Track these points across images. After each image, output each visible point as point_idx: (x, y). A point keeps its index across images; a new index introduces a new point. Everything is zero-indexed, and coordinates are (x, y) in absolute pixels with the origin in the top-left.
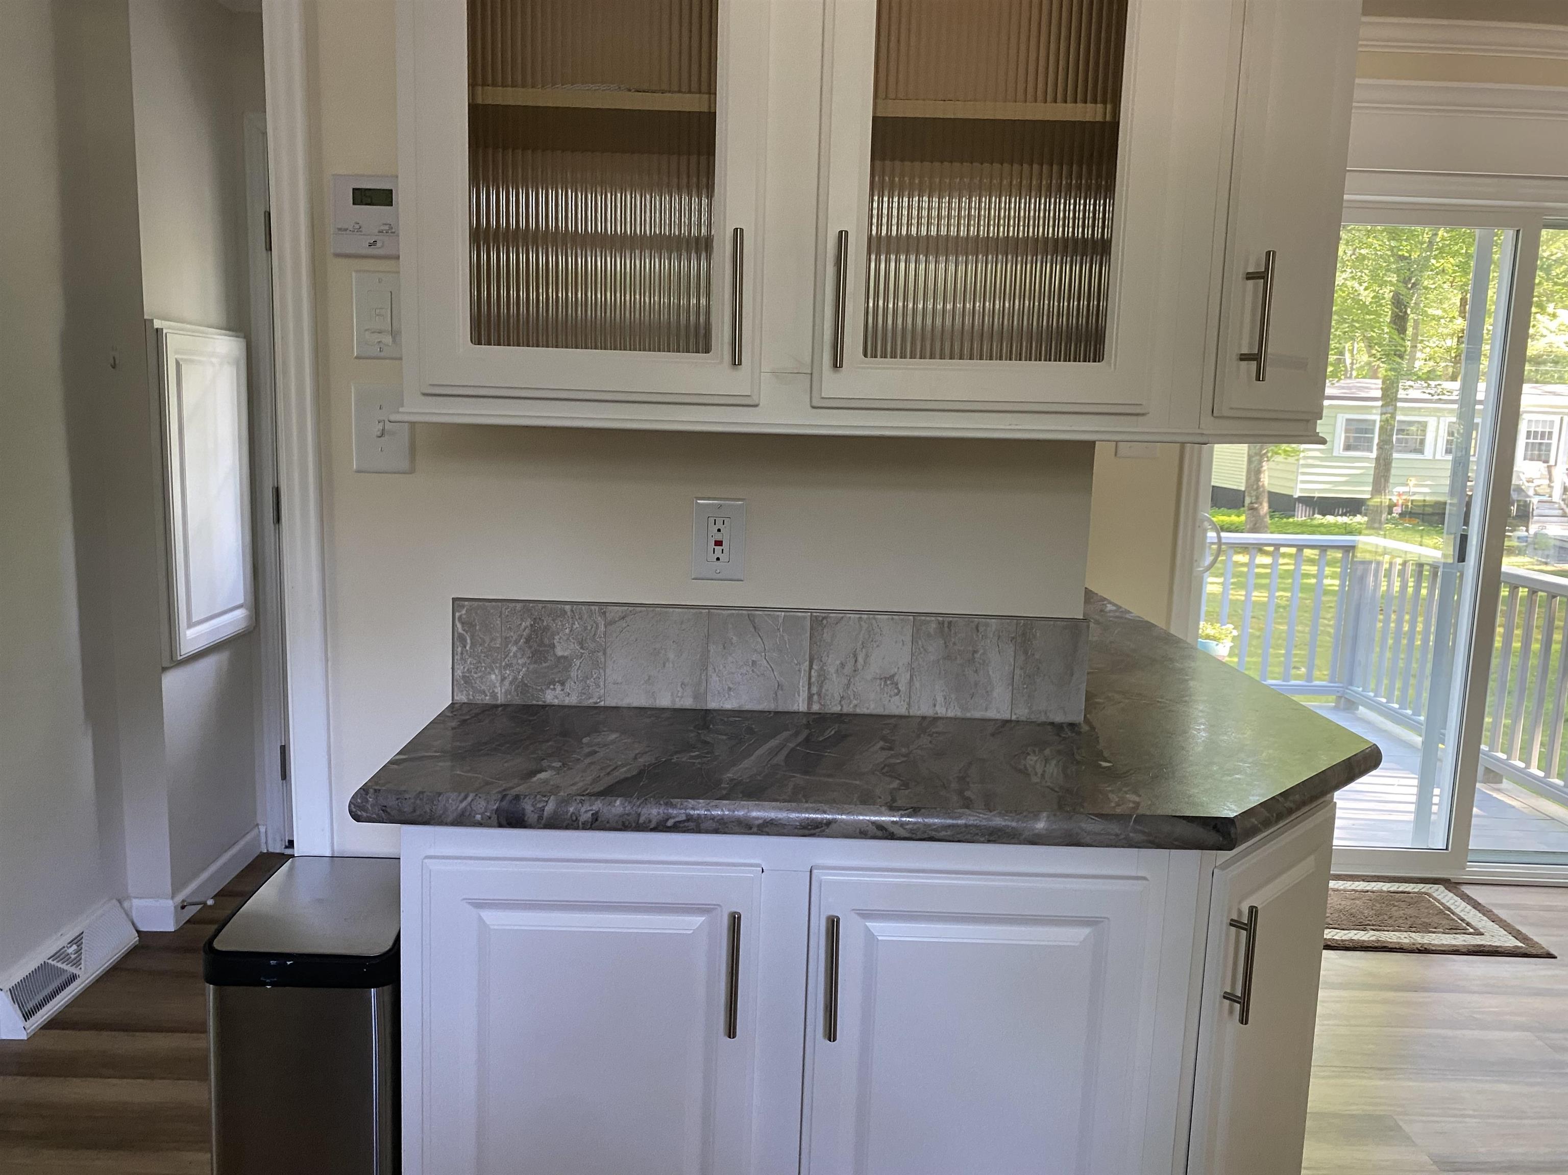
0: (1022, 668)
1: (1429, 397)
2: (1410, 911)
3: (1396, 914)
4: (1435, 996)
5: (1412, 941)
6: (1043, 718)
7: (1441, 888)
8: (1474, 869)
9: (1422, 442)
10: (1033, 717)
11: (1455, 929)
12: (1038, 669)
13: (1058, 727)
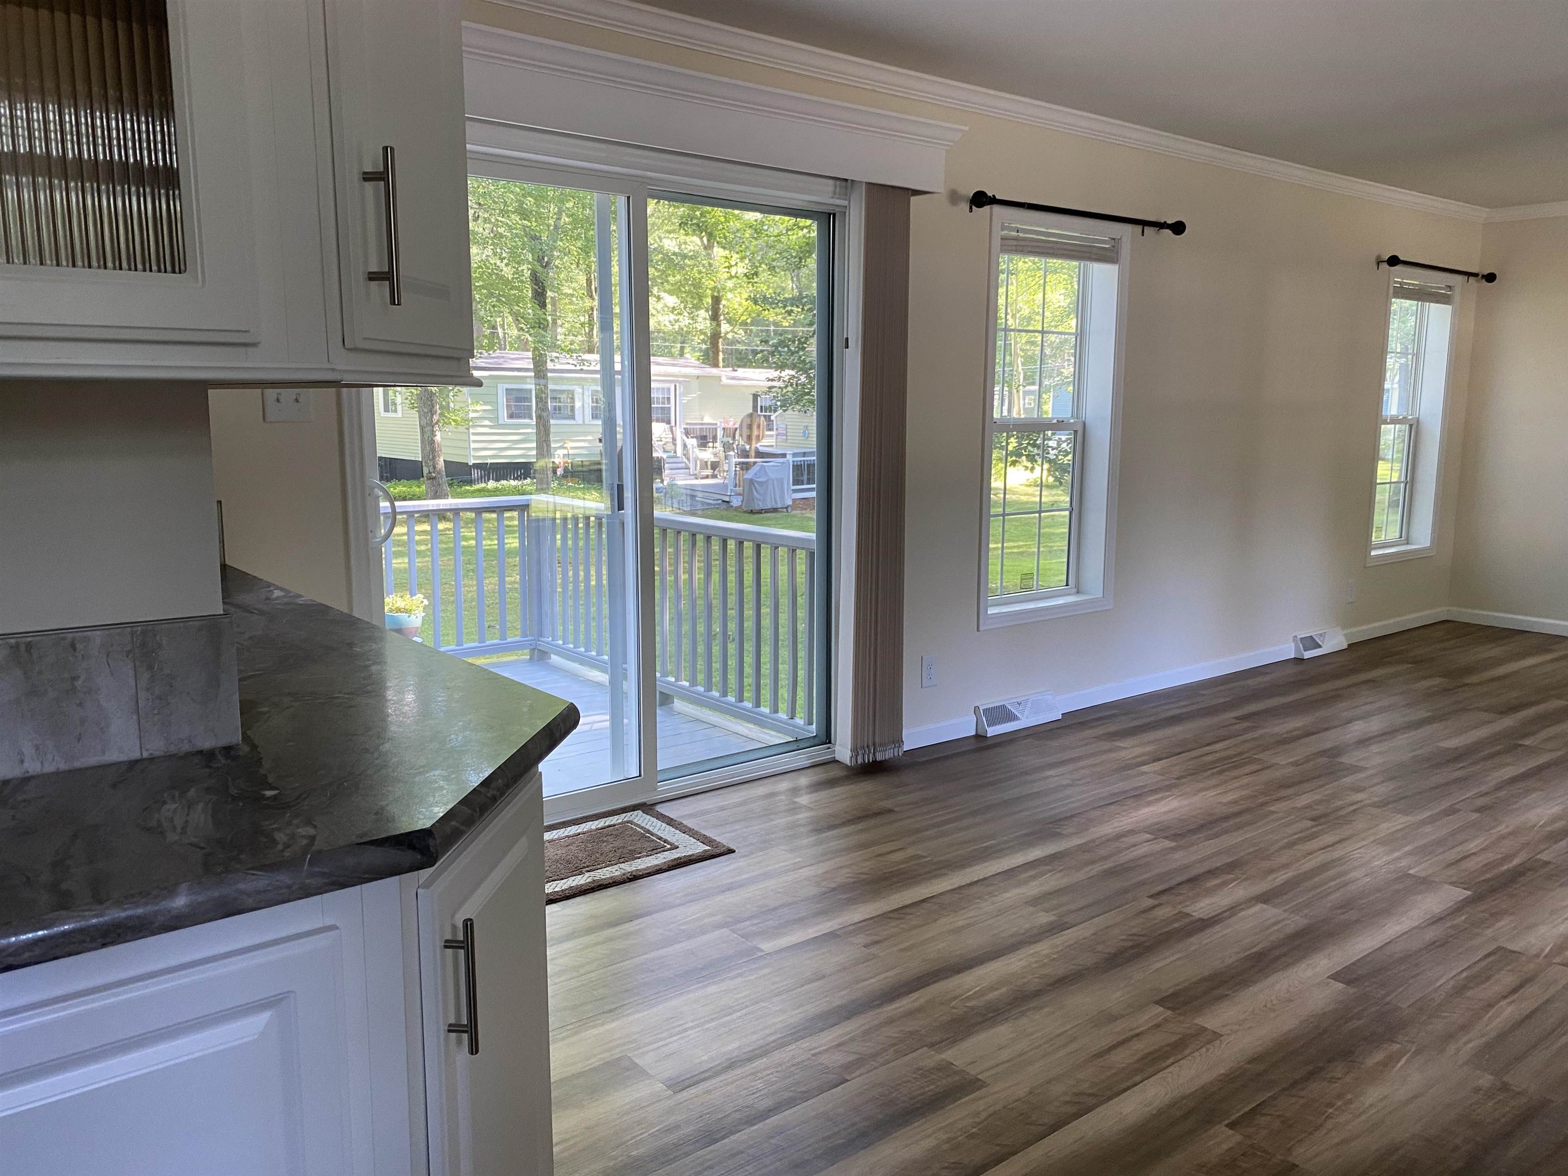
0: (148, 689)
1: (573, 367)
2: (618, 843)
3: (607, 850)
4: (647, 919)
5: (623, 872)
6: (186, 747)
7: (640, 812)
8: (664, 788)
9: (573, 408)
10: (173, 749)
11: (656, 849)
12: (171, 686)
13: (208, 756)
